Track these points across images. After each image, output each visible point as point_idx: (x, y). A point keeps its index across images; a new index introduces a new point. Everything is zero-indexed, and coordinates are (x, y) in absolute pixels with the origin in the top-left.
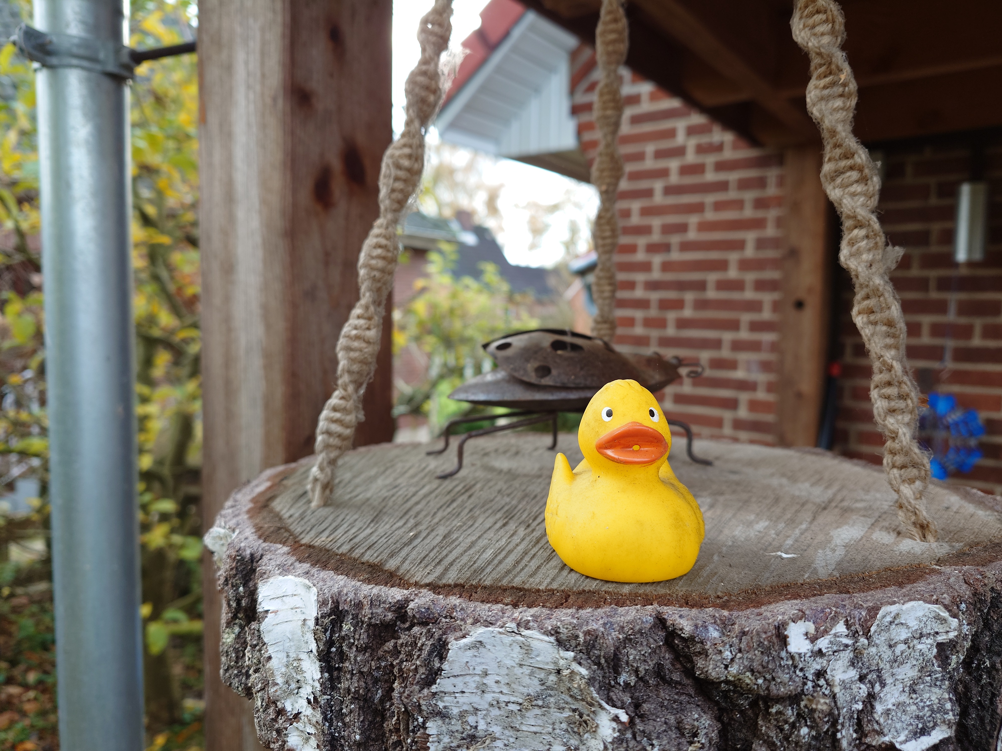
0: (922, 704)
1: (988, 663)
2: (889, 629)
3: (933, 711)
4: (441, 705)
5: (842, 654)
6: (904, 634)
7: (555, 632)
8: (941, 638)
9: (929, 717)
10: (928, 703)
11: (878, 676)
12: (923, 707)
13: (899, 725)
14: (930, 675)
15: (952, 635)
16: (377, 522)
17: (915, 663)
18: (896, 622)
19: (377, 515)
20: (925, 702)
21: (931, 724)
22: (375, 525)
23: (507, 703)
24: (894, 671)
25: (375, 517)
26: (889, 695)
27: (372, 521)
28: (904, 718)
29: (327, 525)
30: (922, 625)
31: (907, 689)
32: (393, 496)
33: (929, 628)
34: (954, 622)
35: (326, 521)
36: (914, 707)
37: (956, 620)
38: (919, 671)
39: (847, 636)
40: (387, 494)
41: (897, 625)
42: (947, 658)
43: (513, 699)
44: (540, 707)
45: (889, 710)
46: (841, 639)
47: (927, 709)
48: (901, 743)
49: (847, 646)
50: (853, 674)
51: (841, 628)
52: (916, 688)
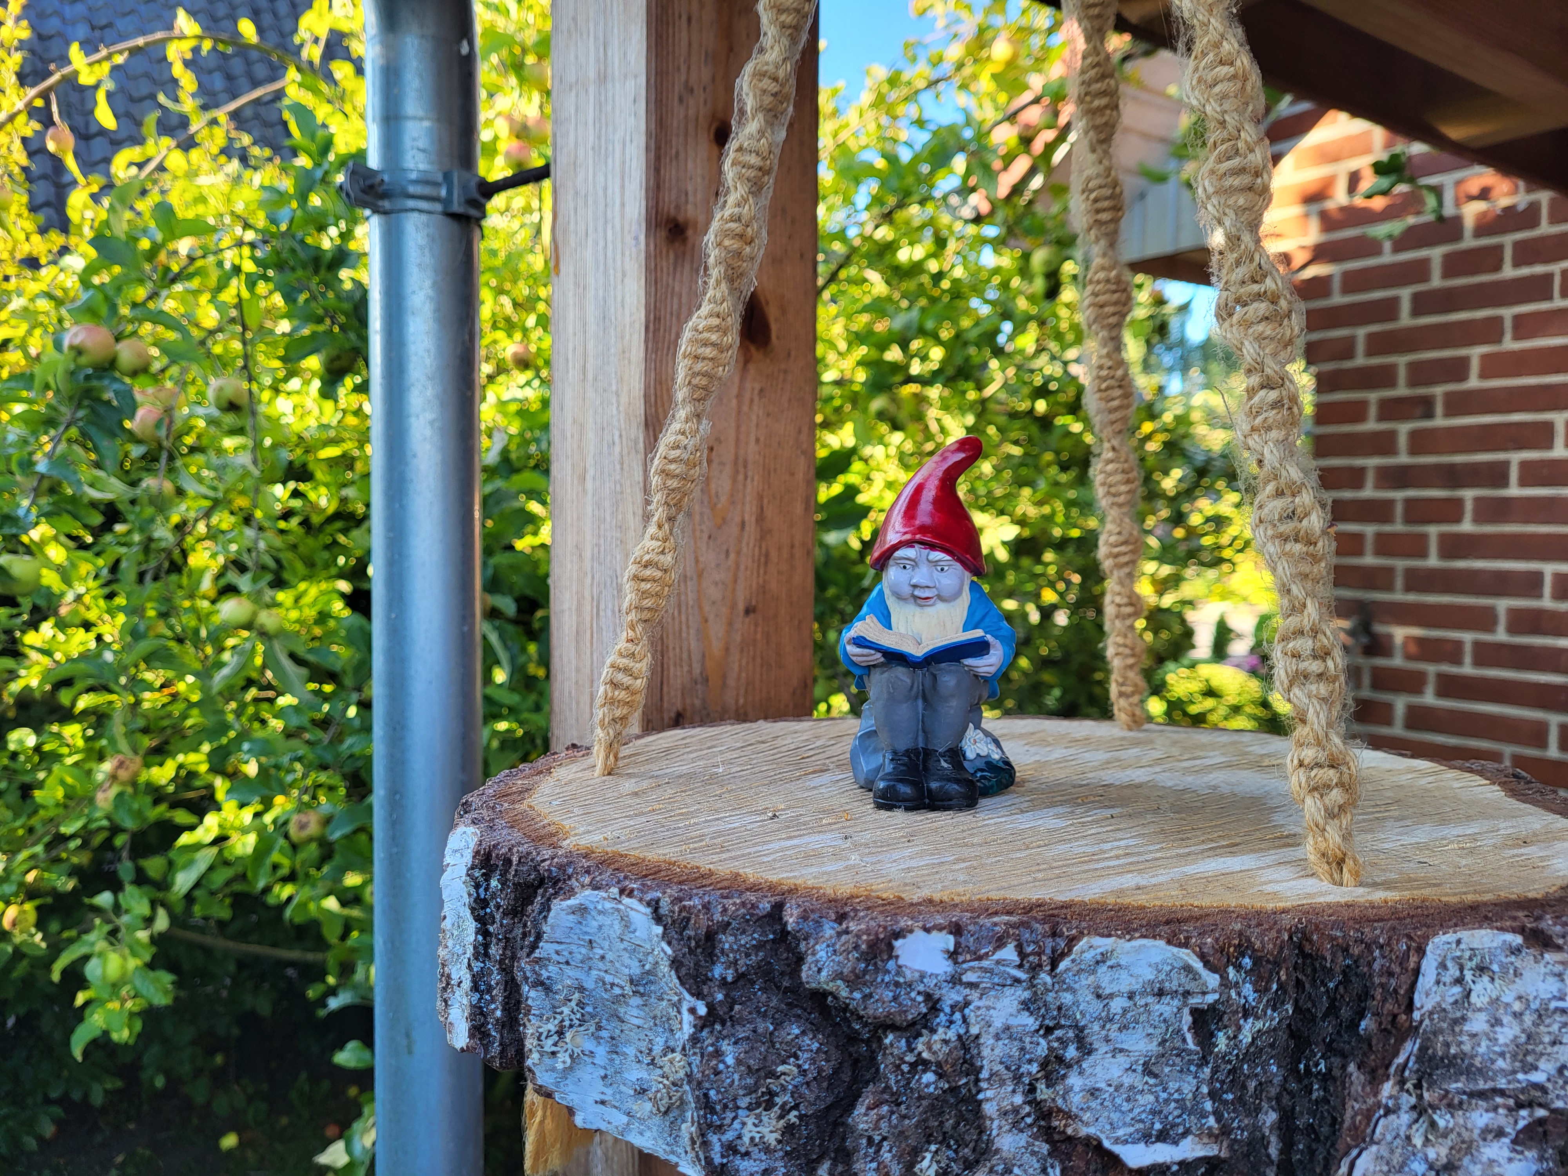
0: (1164, 1095)
1: (1322, 1066)
2: (1094, 972)
3: (1183, 1109)
4: (545, 974)
5: (1008, 991)
6: (1126, 983)
7: (654, 905)
8: (1195, 1001)
9: (1179, 1116)
10: (1176, 1096)
11: (1077, 1036)
12: (1167, 1101)
13: (1115, 1116)
14: (1178, 1055)
15: (1211, 998)
17: (1151, 1031)
18: (1109, 963)
20: (1171, 1094)
21: (1181, 1130)
23: (612, 985)
24: (1113, 1035)
26: (1099, 1068)
28: (1126, 1106)
30: (1162, 976)
31: (1140, 1068)
33: (1175, 982)
34: (1212, 980)
36: (1151, 1098)
37: (1217, 976)
38: (1160, 1044)
39: (1020, 966)
41: (1112, 967)
42: (1212, 1035)
43: (616, 981)
44: (642, 995)
45: (1098, 1090)
46: (1008, 969)
47: (1173, 1105)
48: (1117, 1141)
49: (1017, 981)
50: (1029, 1022)
51: (1009, 953)
52: (1155, 1069)
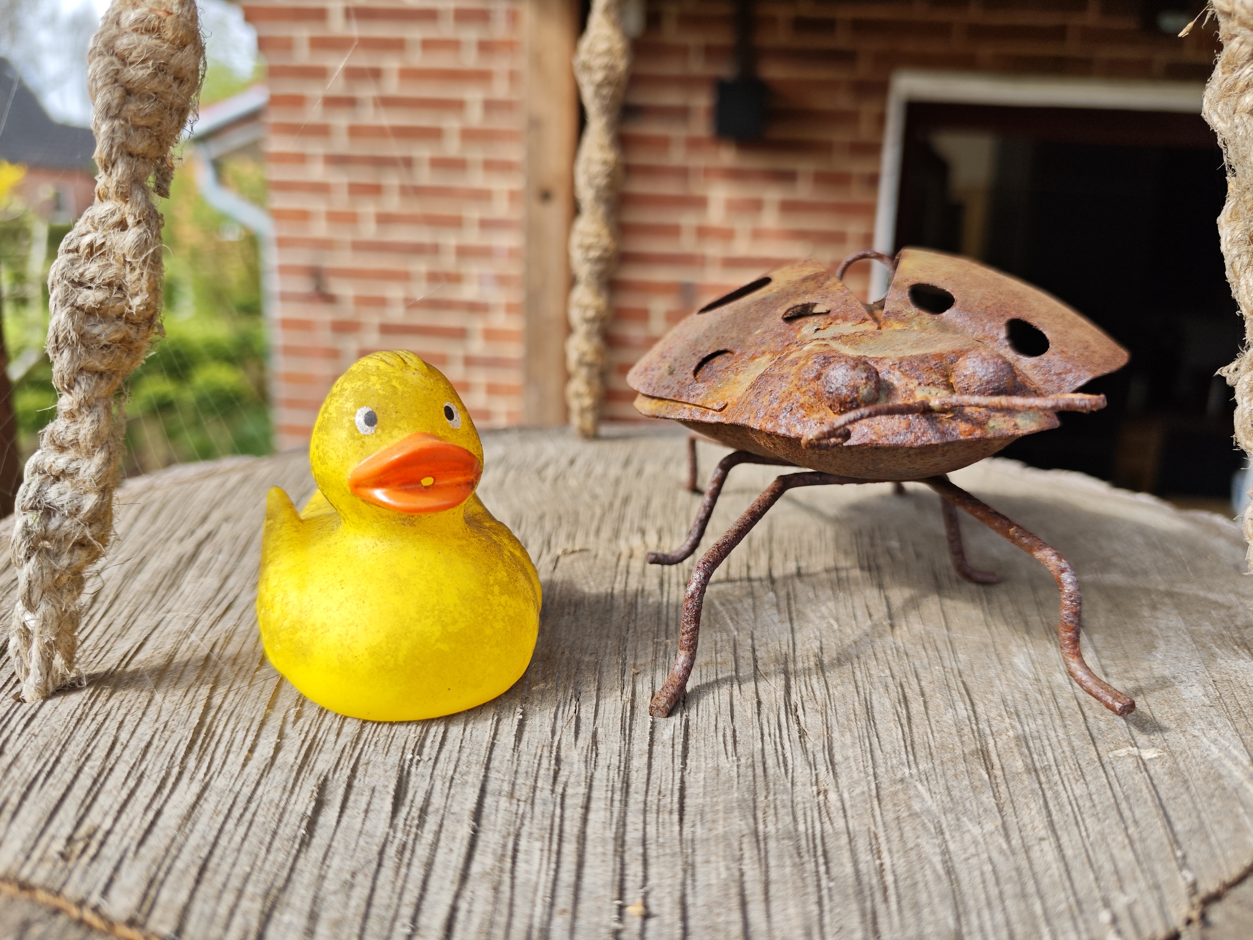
16: (203, 750)
19: (201, 724)
22: (200, 760)
25: (197, 732)
27: (190, 748)
29: (68, 777)
32: (228, 639)
35: (64, 760)
40: (211, 637)
